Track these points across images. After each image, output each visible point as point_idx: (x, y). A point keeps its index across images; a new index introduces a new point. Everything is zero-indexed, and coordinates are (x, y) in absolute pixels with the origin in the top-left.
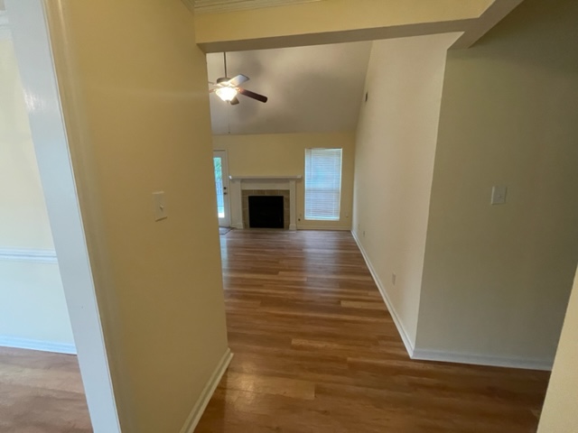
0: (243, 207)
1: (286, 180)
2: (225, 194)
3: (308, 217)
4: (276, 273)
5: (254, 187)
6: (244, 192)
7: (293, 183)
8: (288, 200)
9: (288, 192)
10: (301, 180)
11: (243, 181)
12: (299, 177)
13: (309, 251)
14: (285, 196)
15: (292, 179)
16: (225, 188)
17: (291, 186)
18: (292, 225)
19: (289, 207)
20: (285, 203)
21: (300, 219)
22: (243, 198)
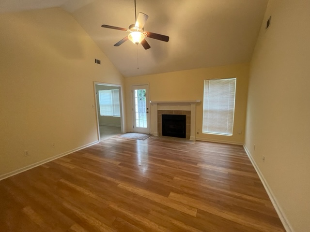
0: (158, 122)
1: (189, 104)
2: (147, 112)
3: (205, 131)
4: (166, 194)
5: (166, 109)
6: (159, 112)
7: (193, 106)
8: (190, 118)
9: (189, 112)
10: (200, 104)
11: (158, 104)
12: (199, 101)
13: (203, 166)
14: (187, 115)
15: (194, 103)
16: (147, 109)
17: (192, 108)
18: (192, 137)
19: (190, 123)
20: (187, 121)
21: (199, 132)
22: (158, 116)
